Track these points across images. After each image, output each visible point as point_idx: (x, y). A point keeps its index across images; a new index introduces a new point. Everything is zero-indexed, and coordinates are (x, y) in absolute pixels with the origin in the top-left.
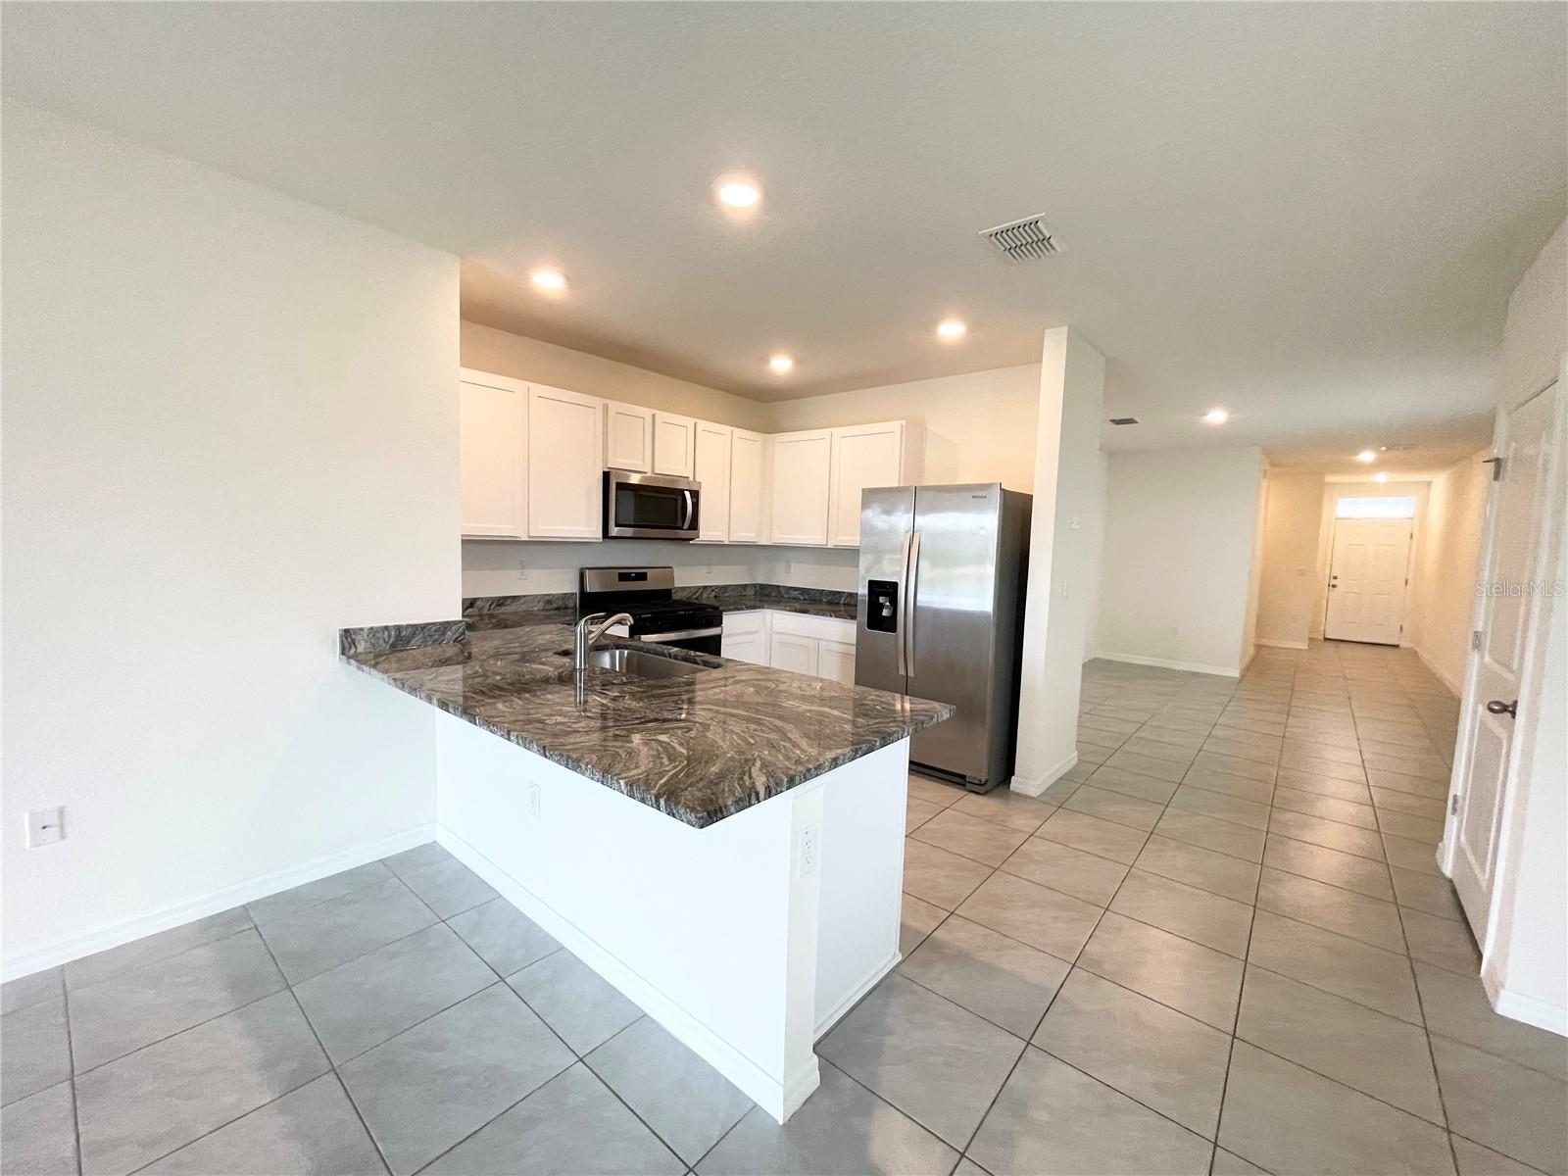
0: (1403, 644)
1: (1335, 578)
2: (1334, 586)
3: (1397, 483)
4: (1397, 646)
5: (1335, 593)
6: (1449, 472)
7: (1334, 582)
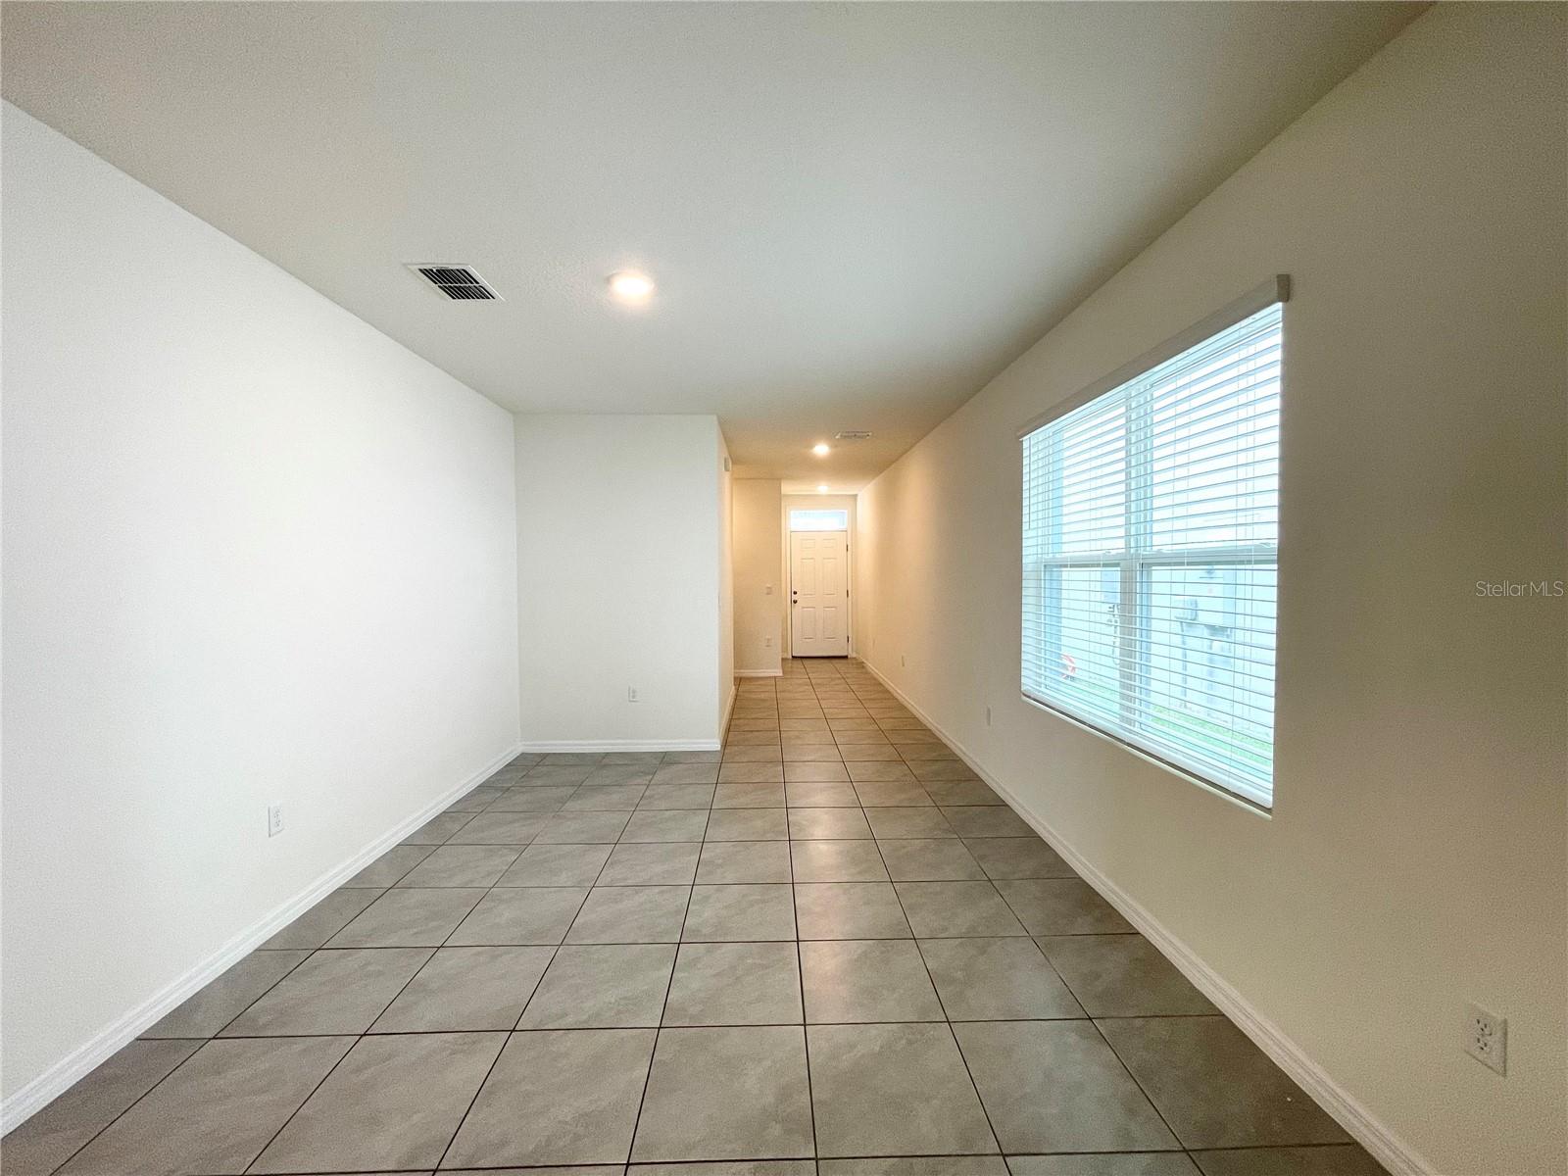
0: (852, 654)
1: (795, 593)
2: (795, 602)
3: (837, 496)
4: (846, 657)
5: (797, 607)
6: (874, 482)
7: (794, 597)
